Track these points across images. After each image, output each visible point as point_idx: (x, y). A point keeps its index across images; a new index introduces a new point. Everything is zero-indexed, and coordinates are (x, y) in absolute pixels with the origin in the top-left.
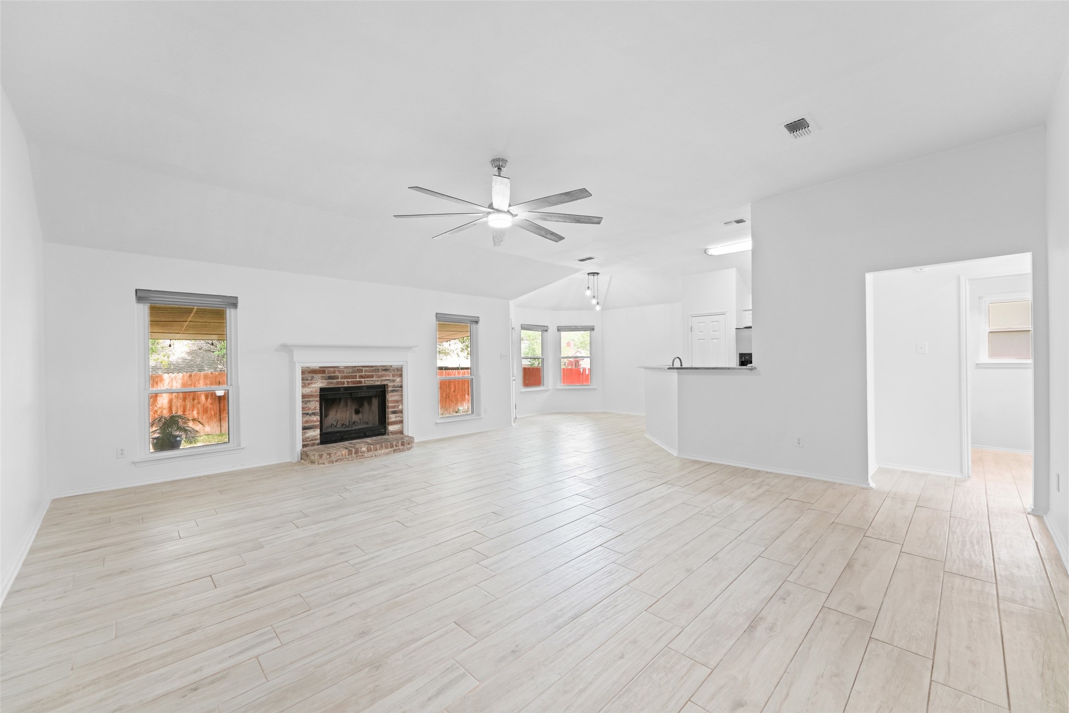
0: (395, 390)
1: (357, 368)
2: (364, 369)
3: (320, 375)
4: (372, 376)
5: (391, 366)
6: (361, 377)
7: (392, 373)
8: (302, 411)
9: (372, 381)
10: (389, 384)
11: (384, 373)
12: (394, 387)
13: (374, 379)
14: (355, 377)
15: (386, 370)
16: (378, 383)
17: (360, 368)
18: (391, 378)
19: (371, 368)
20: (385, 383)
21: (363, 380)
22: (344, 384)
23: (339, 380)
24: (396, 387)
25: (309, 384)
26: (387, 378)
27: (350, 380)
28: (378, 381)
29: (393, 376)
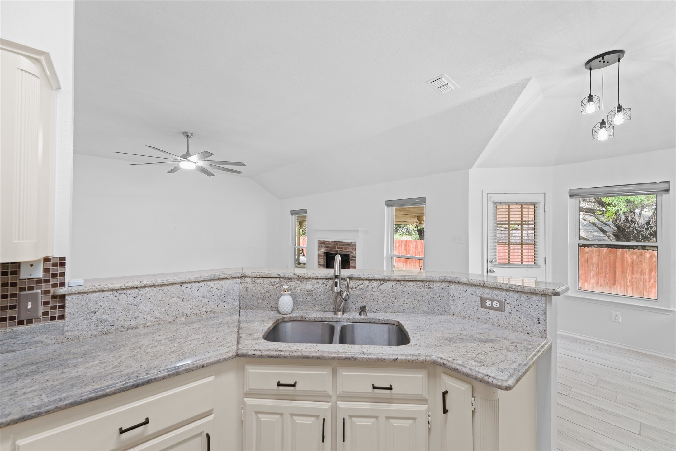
0: (353, 259)
1: (337, 243)
2: (339, 243)
3: (324, 245)
4: (342, 248)
5: (351, 242)
6: (338, 248)
7: (352, 247)
8: (318, 262)
9: (342, 251)
10: (350, 255)
11: (348, 247)
12: (352, 256)
13: (343, 250)
14: (335, 248)
15: (349, 245)
16: (345, 253)
17: (338, 243)
18: (351, 251)
19: (342, 243)
20: (348, 253)
21: (338, 250)
22: (331, 251)
23: (330, 249)
24: (353, 257)
25: (321, 249)
26: (349, 250)
27: (333, 249)
28: (345, 251)
29: (352, 250)
